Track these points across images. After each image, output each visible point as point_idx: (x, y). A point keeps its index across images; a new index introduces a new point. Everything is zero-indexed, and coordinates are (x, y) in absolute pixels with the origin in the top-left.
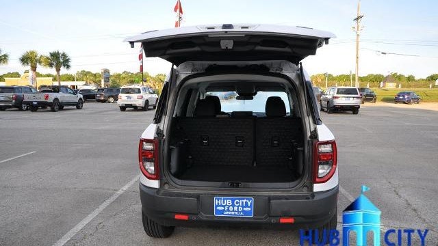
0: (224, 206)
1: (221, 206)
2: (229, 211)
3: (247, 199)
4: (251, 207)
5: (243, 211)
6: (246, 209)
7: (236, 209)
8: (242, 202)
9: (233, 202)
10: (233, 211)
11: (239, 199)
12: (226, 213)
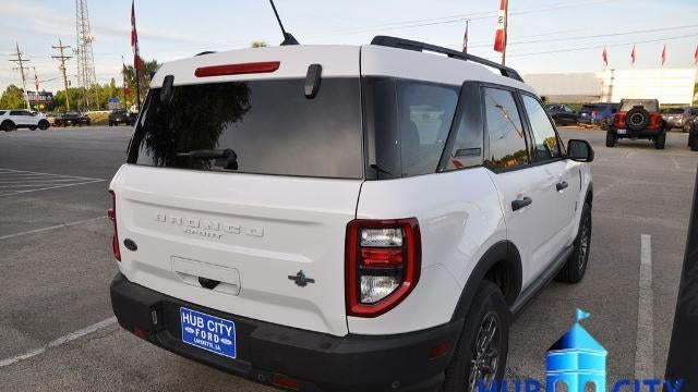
0: (194, 328)
1: (190, 326)
2: (201, 339)
3: (225, 323)
4: (230, 339)
5: (220, 343)
6: (224, 341)
7: (210, 337)
8: (219, 327)
9: (205, 323)
10: (206, 340)
11: (214, 320)
12: (198, 341)
